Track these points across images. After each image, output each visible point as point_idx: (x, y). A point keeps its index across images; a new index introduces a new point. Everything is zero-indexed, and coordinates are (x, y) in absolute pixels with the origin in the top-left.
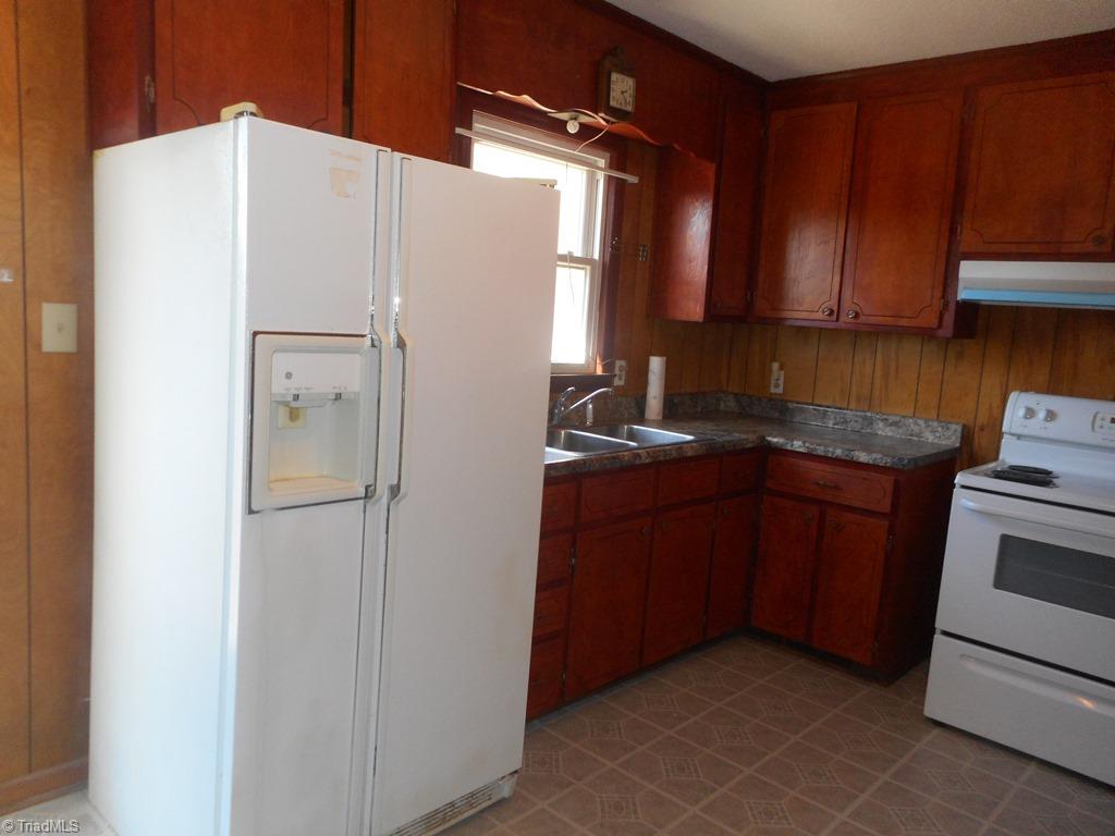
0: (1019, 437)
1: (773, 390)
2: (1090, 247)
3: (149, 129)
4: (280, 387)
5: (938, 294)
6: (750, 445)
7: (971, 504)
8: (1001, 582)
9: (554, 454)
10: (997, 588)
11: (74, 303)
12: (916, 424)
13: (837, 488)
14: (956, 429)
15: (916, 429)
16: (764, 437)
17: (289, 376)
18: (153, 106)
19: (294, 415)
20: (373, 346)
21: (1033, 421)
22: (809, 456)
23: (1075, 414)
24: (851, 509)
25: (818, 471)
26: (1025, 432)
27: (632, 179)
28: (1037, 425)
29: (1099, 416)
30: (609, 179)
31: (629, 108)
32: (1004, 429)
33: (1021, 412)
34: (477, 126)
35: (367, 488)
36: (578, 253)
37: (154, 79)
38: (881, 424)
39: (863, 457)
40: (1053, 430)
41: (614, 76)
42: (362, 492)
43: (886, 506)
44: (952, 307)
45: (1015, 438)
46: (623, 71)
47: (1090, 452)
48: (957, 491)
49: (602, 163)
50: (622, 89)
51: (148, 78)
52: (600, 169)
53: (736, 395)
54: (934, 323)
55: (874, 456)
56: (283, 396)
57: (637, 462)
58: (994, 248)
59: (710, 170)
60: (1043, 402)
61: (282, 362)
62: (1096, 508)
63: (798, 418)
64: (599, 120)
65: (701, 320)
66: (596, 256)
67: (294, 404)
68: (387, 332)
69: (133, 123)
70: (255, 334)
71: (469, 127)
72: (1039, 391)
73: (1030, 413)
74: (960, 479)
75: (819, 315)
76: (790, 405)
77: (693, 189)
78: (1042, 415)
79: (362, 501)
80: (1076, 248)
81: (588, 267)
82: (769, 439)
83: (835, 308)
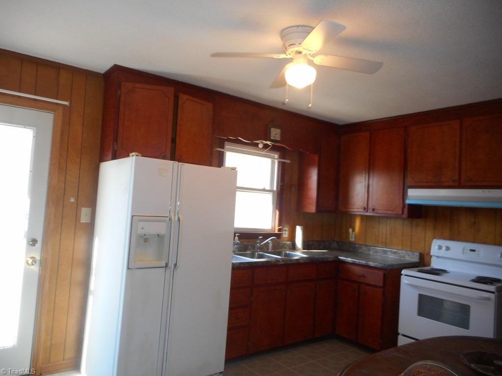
0: (438, 257)
1: (351, 240)
2: (451, 183)
3: (114, 157)
4: (140, 231)
5: (401, 202)
6: (330, 260)
7: (407, 282)
8: (420, 313)
9: (243, 259)
10: (418, 315)
11: (90, 207)
12: (402, 253)
13: (363, 276)
14: (417, 254)
15: (402, 254)
16: (337, 257)
17: (143, 228)
18: (116, 151)
19: (146, 240)
20: (170, 220)
21: (441, 251)
22: (354, 264)
23: (457, 248)
24: (369, 285)
25: (357, 270)
26: (438, 255)
27: (288, 161)
28: (443, 252)
29: (465, 249)
30: (279, 162)
31: (279, 139)
32: (432, 254)
33: (437, 247)
34: (227, 147)
35: (166, 264)
36: (268, 188)
37: (116, 144)
38: (390, 253)
39: (372, 264)
40: (449, 254)
41: (272, 129)
42: (164, 265)
43: (381, 284)
44: (407, 206)
45: (436, 258)
46: (276, 127)
47: (466, 263)
48: (402, 277)
49: (276, 156)
50: (276, 133)
51: (115, 143)
52: (276, 159)
53: (337, 242)
54: (400, 212)
55: (376, 264)
56: (141, 234)
57: (278, 263)
58: (420, 184)
59: (316, 158)
60: (445, 243)
61: (141, 224)
62: (463, 285)
63: (360, 251)
64: (268, 143)
65: (315, 212)
66: (275, 189)
67: (145, 237)
68: (175, 216)
69: (110, 156)
70: (133, 216)
71: (223, 148)
72: (445, 239)
73: (440, 248)
74: (403, 272)
75: (361, 210)
76: (357, 246)
77: (310, 164)
78: (444, 248)
79: (164, 268)
80: (447, 184)
81: (272, 193)
82: (340, 257)
83: (366, 207)
